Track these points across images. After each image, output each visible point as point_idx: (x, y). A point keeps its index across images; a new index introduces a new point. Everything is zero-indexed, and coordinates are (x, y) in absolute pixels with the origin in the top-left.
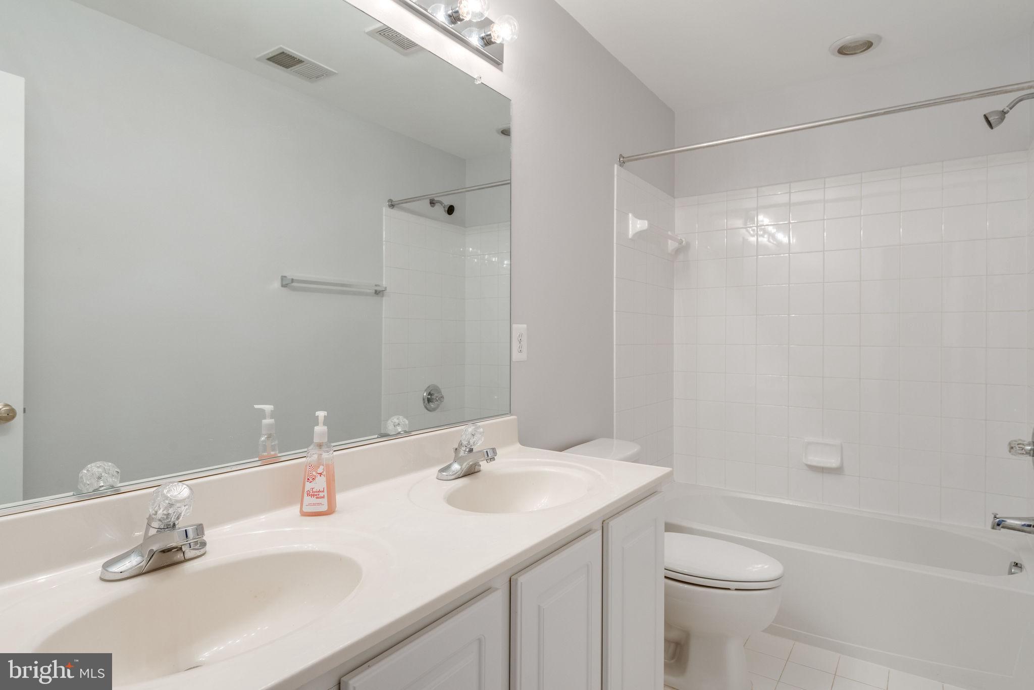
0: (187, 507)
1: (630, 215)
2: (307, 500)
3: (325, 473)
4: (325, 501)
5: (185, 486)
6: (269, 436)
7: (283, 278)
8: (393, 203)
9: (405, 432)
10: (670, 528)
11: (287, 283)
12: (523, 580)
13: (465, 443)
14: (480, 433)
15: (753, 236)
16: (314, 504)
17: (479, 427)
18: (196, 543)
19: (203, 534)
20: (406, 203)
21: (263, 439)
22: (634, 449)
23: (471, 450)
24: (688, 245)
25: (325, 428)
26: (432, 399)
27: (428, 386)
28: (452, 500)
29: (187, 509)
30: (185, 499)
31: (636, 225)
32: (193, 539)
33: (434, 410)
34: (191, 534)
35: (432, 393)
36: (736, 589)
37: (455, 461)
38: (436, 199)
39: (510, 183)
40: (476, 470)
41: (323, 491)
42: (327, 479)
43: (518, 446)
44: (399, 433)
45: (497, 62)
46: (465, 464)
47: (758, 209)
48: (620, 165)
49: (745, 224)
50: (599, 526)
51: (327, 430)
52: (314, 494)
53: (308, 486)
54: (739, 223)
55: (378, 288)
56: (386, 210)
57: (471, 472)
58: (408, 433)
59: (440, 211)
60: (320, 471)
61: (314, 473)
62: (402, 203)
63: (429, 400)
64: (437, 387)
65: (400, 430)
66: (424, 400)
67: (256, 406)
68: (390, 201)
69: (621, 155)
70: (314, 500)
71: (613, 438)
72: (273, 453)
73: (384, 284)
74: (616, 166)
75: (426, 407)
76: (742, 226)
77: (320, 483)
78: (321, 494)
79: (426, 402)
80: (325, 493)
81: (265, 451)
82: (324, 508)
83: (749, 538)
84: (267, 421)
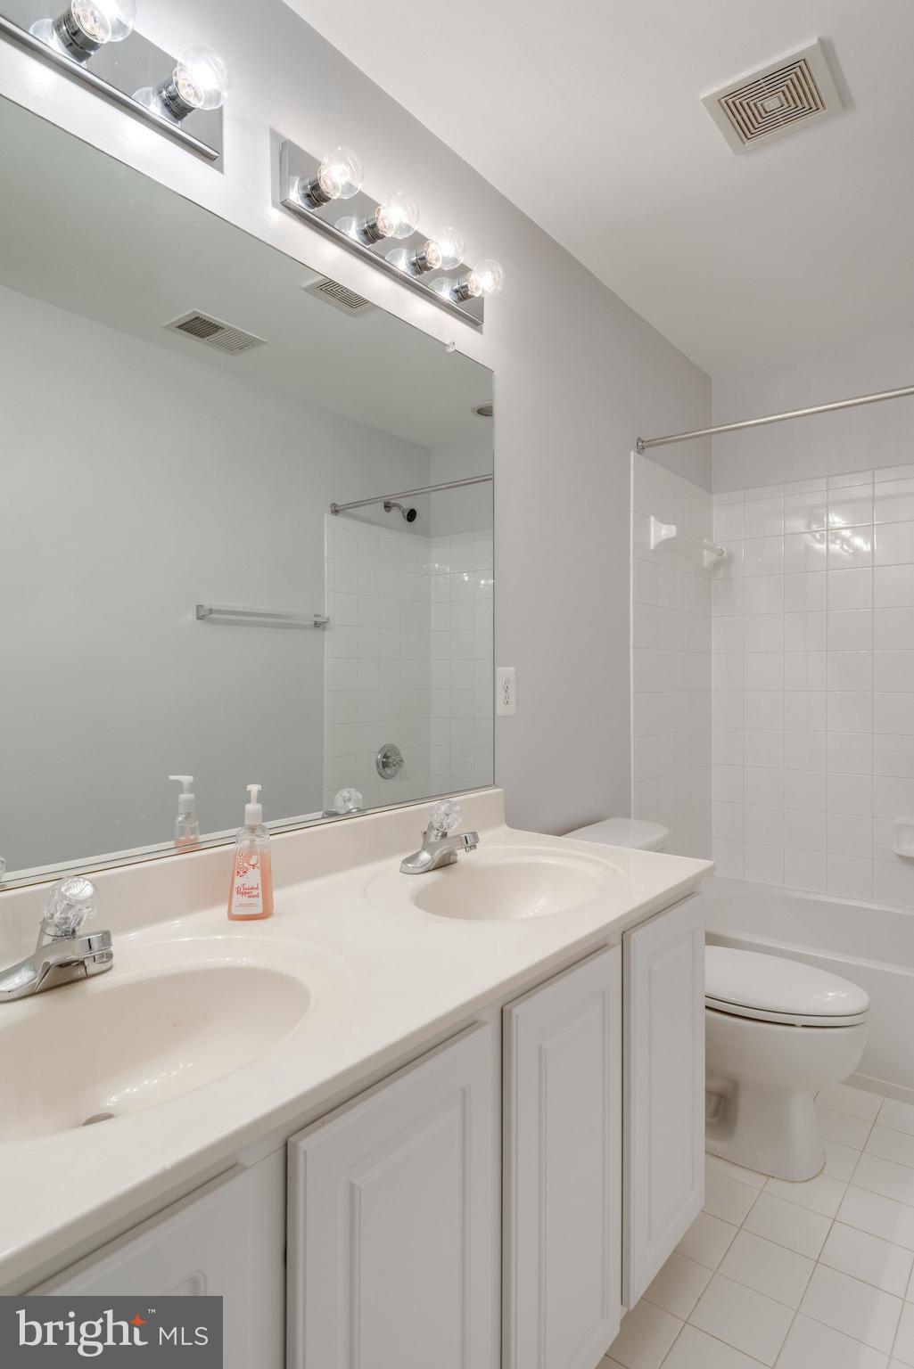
0: (90, 909)
1: (652, 518)
2: (237, 898)
3: (259, 865)
4: (259, 901)
5: (87, 882)
6: (188, 816)
7: (199, 607)
8: (337, 508)
9: (359, 810)
10: (713, 939)
11: (203, 615)
12: (519, 1011)
13: (436, 825)
14: (457, 813)
15: (820, 542)
16: (246, 905)
17: (455, 804)
18: (102, 956)
19: (110, 944)
20: (354, 507)
21: (180, 819)
22: (659, 833)
23: (444, 835)
24: (731, 557)
25: (259, 806)
26: (387, 762)
27: (382, 745)
28: (422, 900)
29: (90, 912)
30: (87, 900)
31: (661, 532)
32: (99, 951)
33: (391, 777)
34: (95, 945)
35: (388, 754)
36: (803, 1026)
37: (424, 849)
38: (392, 501)
39: (493, 479)
40: (451, 861)
41: (257, 888)
42: (262, 873)
43: (505, 828)
44: (349, 812)
45: (475, 321)
46: (437, 852)
47: (829, 506)
48: (638, 452)
49: (809, 526)
50: (616, 939)
51: (261, 809)
52: (246, 892)
53: (238, 881)
54: (799, 524)
55: (318, 619)
56: (328, 517)
57: (444, 863)
58: (361, 811)
59: (397, 517)
60: (253, 861)
61: (246, 865)
62: (350, 508)
63: (385, 765)
64: (395, 747)
65: (351, 807)
66: (377, 763)
67: (171, 777)
68: (334, 505)
69: (639, 439)
70: (245, 899)
71: (629, 817)
72: (192, 837)
73: (326, 613)
74: (632, 453)
75: (380, 774)
76: (804, 530)
77: (253, 878)
78: (255, 892)
79: (381, 766)
80: (260, 891)
81: (182, 833)
82: (259, 910)
83: (820, 955)
84: (184, 797)
